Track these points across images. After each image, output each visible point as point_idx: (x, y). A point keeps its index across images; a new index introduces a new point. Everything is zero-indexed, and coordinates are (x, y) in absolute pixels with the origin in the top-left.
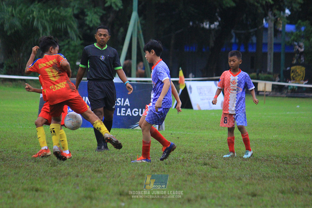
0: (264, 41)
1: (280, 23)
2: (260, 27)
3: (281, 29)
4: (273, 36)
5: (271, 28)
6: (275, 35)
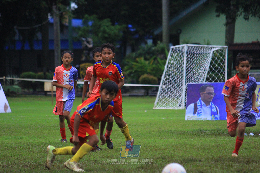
0: (50, 38)
1: (66, 18)
2: (44, 23)
3: (67, 24)
4: (59, 31)
5: (56, 23)
6: (62, 31)
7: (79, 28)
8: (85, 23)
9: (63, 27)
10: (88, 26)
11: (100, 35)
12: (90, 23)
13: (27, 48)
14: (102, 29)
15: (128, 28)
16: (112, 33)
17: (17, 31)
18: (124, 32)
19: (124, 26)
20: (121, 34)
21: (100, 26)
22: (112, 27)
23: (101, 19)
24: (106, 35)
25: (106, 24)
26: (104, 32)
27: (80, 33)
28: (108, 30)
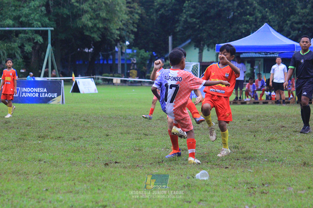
0: (116, 58)
1: (124, 49)
2: (114, 51)
3: (124, 52)
4: (120, 55)
5: (119, 51)
6: (122, 55)
7: (130, 54)
8: (133, 51)
9: (122, 53)
10: (134, 53)
11: (140, 57)
12: (135, 51)
13: (105, 62)
14: (140, 54)
15: (153, 54)
16: (145, 56)
17: (101, 55)
18: (151, 56)
19: (151, 53)
20: (150, 56)
21: (139, 53)
22: (145, 53)
23: (140, 49)
24: (142, 57)
25: (142, 51)
26: (141, 55)
27: (130, 56)
28: (143, 55)
